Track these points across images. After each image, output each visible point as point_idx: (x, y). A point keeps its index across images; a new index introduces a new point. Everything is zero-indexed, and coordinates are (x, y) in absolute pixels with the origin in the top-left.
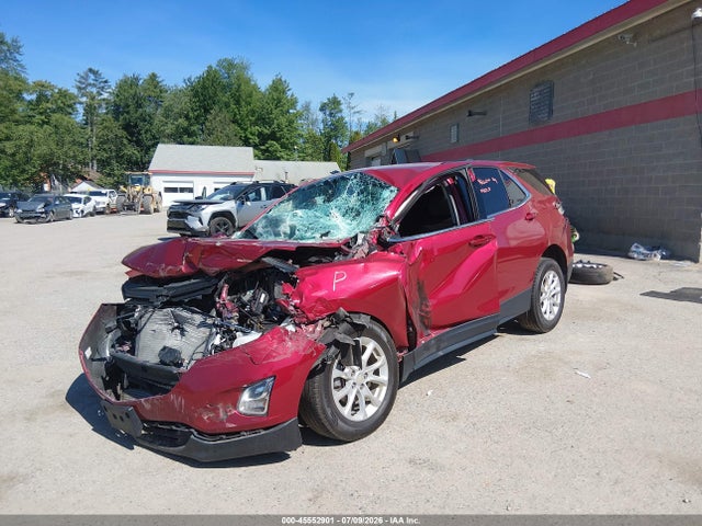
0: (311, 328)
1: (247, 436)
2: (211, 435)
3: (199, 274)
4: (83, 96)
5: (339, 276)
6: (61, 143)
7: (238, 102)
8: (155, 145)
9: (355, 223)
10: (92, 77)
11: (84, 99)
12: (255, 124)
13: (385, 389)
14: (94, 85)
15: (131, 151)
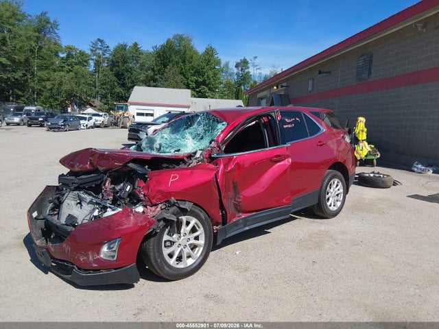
0: (153, 208)
1: (105, 272)
2: (85, 270)
3: (96, 171)
4: (94, 55)
5: (174, 177)
6: (78, 84)
7: (184, 62)
8: (133, 87)
9: (198, 143)
10: (100, 44)
11: (95, 57)
12: (194, 75)
13: (202, 249)
14: (101, 49)
15: (118, 90)
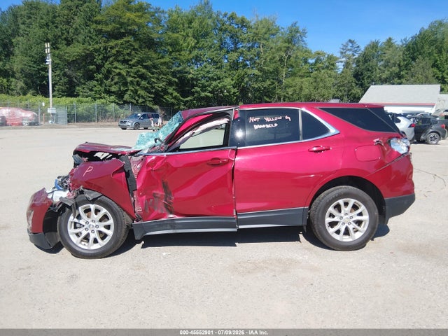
5: (89, 169)
6: (317, 88)
7: (440, 52)
10: (350, 45)
11: (344, 59)
14: (351, 50)
15: (355, 90)
